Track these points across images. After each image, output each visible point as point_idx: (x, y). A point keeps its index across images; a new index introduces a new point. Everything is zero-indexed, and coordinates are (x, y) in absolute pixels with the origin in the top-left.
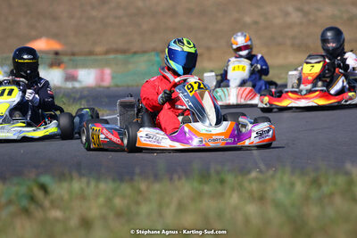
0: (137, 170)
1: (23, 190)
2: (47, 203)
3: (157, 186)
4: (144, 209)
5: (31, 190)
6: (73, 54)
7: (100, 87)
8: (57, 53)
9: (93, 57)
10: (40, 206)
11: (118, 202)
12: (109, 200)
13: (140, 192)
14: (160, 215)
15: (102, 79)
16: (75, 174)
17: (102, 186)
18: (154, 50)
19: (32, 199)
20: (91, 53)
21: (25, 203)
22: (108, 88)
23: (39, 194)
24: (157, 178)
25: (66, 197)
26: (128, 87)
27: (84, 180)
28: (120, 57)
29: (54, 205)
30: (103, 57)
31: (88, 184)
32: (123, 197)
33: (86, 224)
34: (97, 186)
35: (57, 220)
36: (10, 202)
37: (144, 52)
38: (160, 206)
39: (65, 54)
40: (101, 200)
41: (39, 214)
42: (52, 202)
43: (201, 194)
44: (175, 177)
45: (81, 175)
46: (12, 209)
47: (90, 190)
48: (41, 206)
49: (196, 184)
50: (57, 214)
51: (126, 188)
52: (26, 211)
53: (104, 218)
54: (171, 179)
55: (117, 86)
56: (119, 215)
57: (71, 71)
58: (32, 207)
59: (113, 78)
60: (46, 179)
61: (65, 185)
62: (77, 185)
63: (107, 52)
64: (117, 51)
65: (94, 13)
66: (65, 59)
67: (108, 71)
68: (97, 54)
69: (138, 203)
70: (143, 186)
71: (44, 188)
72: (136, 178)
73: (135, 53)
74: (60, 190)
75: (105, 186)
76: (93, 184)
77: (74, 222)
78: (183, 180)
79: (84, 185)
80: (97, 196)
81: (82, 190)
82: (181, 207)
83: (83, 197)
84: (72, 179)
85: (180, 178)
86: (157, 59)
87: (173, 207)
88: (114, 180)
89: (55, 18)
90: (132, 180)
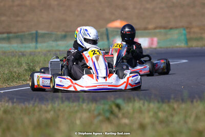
0: (172, 96)
1: (107, 107)
2: (120, 115)
3: (183, 106)
4: (176, 119)
5: (111, 107)
7: (151, 48)
9: (146, 31)
10: (116, 116)
11: (161, 114)
12: (156, 113)
13: (174, 109)
14: (186, 122)
15: (152, 44)
16: (136, 98)
17: (152, 105)
18: (183, 27)
19: (112, 112)
20: (146, 29)
21: (108, 114)
22: (155, 49)
23: (116, 110)
24: (183, 101)
25: (131, 111)
26: (167, 48)
27: (142, 102)
28: (163, 31)
29: (124, 116)
30: (153, 31)
31: (144, 104)
32: (164, 111)
33: (142, 127)
34: (149, 106)
35: (126, 124)
36: (99, 114)
37: (177, 28)
38: (185, 117)
40: (151, 113)
41: (116, 121)
42: (123, 114)
44: (195, 101)
45: (140, 99)
46: (101, 118)
47: (144, 108)
50: (126, 121)
51: (165, 107)
52: (108, 119)
53: (153, 124)
54: (192, 102)
55: (161, 48)
56: (161, 122)
58: (112, 117)
59: (158, 43)
60: (119, 101)
61: (131, 105)
62: (138, 104)
63: (155, 28)
64: (160, 28)
65: (148, 6)
67: (155, 39)
68: (149, 30)
69: (172, 116)
70: (175, 106)
71: (118, 106)
72: (172, 101)
73: (171, 29)
74: (128, 107)
75: (153, 106)
76: (146, 104)
77: (136, 126)
78: (199, 102)
79: (141, 105)
80: (149, 111)
81: (140, 107)
82: (197, 118)
83: (141, 112)
84: (134, 100)
85: (197, 101)
86: (184, 32)
87: (193, 118)
88: (158, 102)
89: (125, 9)
90: (169, 102)
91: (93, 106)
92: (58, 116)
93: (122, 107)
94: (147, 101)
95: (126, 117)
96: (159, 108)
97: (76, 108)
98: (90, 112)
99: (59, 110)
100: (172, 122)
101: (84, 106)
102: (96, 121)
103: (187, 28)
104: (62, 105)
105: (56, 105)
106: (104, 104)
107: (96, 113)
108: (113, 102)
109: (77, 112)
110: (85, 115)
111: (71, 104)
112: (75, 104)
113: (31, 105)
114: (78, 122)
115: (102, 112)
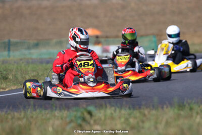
0: (143, 103)
1: (79, 114)
2: (92, 122)
3: (154, 112)
4: (147, 125)
5: (83, 114)
6: (107, 37)
8: (97, 37)
11: (132, 121)
12: (127, 119)
13: (145, 115)
14: (156, 128)
16: (108, 105)
17: (123, 112)
18: (153, 34)
19: (84, 119)
20: (117, 37)
21: (80, 121)
23: (87, 116)
24: (154, 107)
25: (103, 118)
27: (113, 108)
29: (96, 122)
31: (115, 111)
32: (135, 118)
34: (120, 112)
36: (71, 121)
37: (147, 35)
38: (156, 123)
39: (102, 37)
40: (123, 120)
42: (95, 121)
43: (179, 116)
44: (165, 106)
45: (112, 106)
46: (72, 125)
47: (116, 114)
48: (89, 123)
49: (176, 111)
51: (137, 113)
52: (80, 126)
54: (162, 108)
56: (133, 128)
57: (106, 47)
58: (84, 124)
60: (91, 108)
61: (102, 111)
62: (109, 111)
66: (102, 40)
69: (143, 122)
70: (146, 112)
71: (90, 113)
72: (143, 107)
73: (142, 36)
74: (99, 114)
75: (125, 112)
76: (118, 110)
78: (169, 108)
79: (113, 112)
80: (120, 118)
81: (112, 114)
82: (167, 124)
83: (112, 118)
84: (106, 107)
85: (167, 107)
86: (154, 39)
87: (163, 123)
88: (130, 108)
89: (97, 17)
90: (140, 108)
91: (65, 113)
92: (31, 124)
93: (93, 114)
94: (118, 107)
95: (98, 124)
96: (130, 115)
97: (48, 116)
98: (62, 119)
99: (32, 117)
100: (143, 128)
101: (57, 113)
102: (68, 128)
103: (158, 35)
104: (34, 113)
105: (29, 112)
106: (76, 111)
107: (68, 120)
108: (85, 109)
109: (49, 119)
110: (57, 122)
111: (43, 112)
112: (47, 111)
113: (3, 113)
114: (50, 129)
115: (73, 118)
